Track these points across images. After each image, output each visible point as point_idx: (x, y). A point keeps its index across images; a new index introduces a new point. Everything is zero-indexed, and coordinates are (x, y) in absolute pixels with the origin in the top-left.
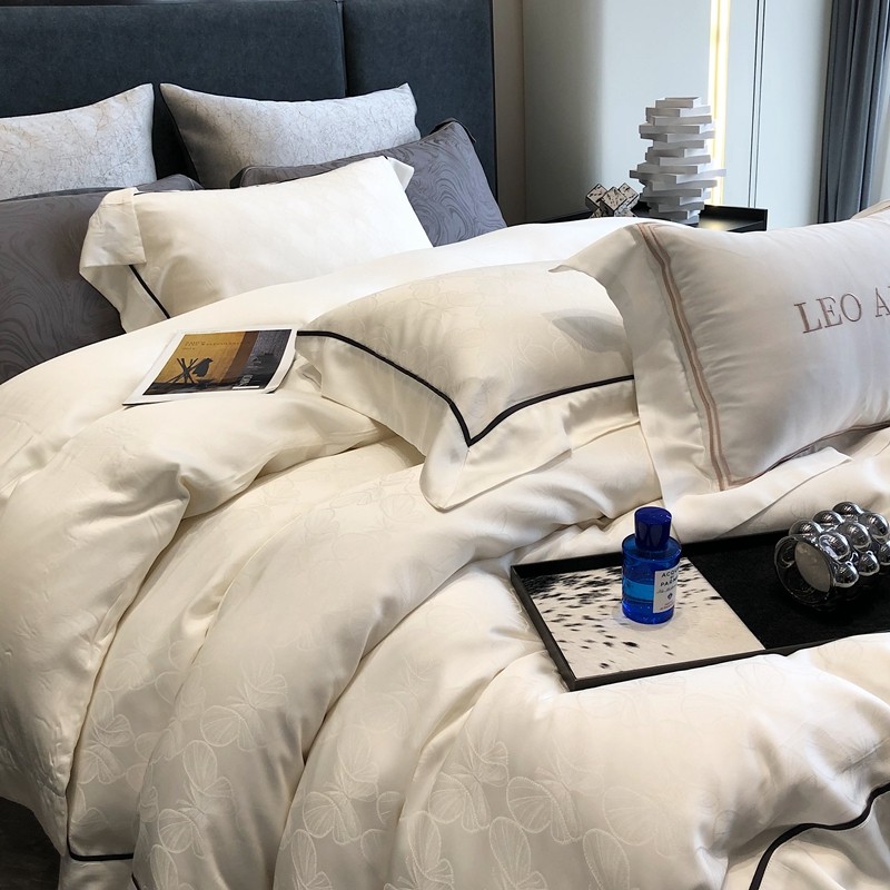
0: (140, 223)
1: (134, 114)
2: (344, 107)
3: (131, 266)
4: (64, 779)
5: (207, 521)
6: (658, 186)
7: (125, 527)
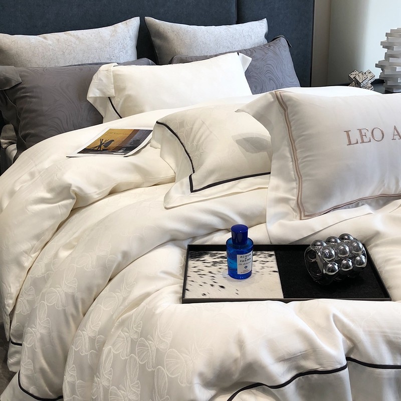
0: (114, 79)
1: (128, 30)
2: (230, 29)
3: (109, 97)
4: (9, 310)
5: (83, 210)
6: (388, 72)
7: (48, 208)
